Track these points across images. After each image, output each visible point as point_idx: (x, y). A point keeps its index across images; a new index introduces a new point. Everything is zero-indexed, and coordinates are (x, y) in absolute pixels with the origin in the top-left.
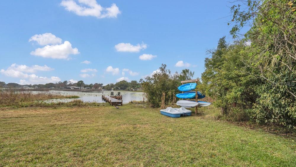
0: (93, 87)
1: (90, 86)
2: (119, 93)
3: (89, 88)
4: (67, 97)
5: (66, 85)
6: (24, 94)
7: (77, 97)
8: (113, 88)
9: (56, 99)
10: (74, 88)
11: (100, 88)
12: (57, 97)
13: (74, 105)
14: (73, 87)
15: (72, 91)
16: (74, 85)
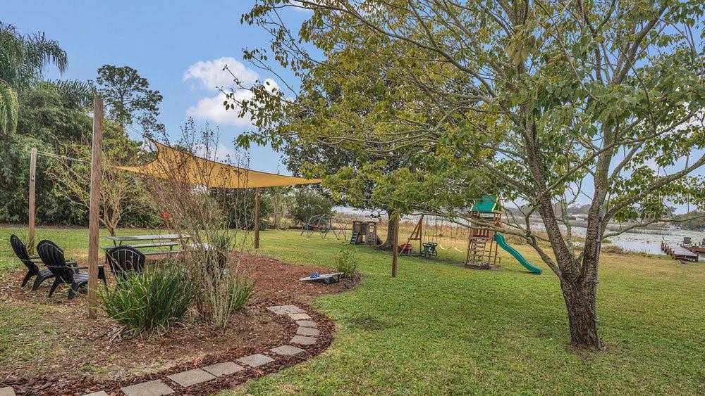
14: (581, 216)
16: (584, 209)
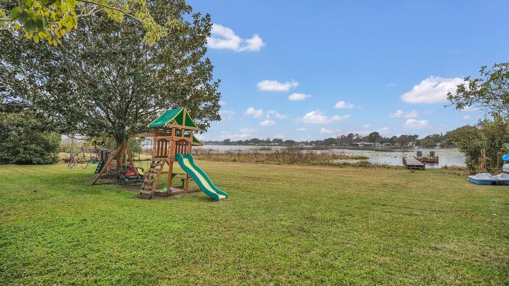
0: (396, 141)
1: (392, 141)
2: (432, 154)
3: (390, 143)
4: (352, 158)
5: (351, 141)
6: (311, 154)
7: (366, 158)
8: (438, 144)
9: (341, 159)
10: (365, 145)
11: (411, 144)
12: (341, 157)
13: (360, 166)
14: (362, 143)
15: (360, 149)
16: (364, 139)
